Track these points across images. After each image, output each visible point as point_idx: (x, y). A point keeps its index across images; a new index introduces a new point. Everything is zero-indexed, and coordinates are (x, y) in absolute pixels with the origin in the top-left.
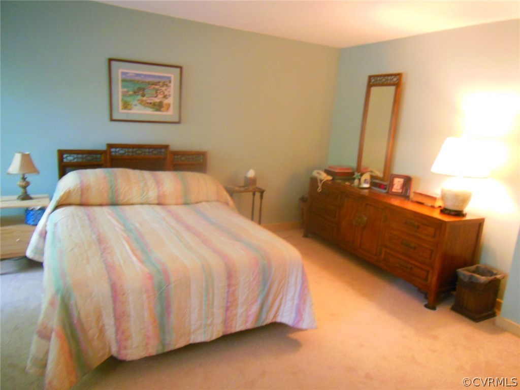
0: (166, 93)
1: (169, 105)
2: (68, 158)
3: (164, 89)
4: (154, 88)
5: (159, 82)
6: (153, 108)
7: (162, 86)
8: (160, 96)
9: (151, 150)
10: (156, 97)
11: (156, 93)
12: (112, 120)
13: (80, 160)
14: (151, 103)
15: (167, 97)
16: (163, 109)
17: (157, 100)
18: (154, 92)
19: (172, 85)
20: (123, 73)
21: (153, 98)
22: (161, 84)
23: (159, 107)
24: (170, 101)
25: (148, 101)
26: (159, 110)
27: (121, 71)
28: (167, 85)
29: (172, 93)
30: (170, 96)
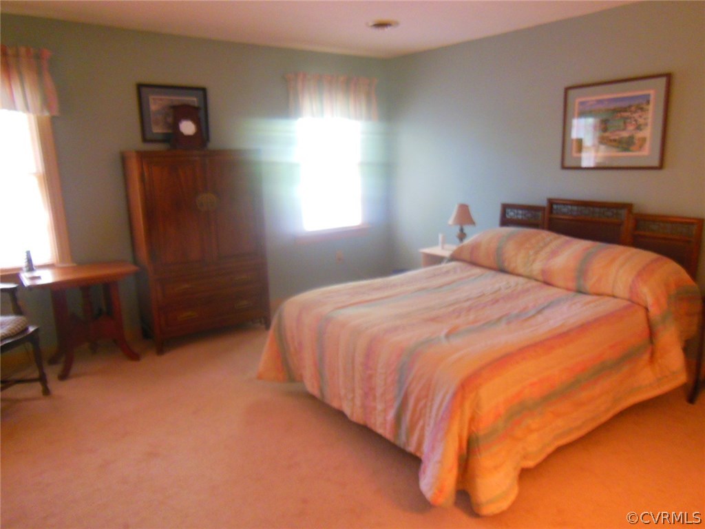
0: (641, 121)
1: (644, 140)
2: (511, 214)
3: (636, 115)
4: (622, 117)
5: (630, 107)
6: (618, 147)
7: (635, 112)
8: (631, 128)
9: (602, 210)
10: (624, 129)
11: (625, 123)
12: (564, 167)
13: (520, 217)
14: (615, 140)
15: (642, 127)
16: (631, 148)
17: (625, 134)
18: (621, 124)
19: (651, 107)
20: (582, 103)
21: (617, 133)
22: (633, 109)
23: (626, 144)
24: (647, 133)
25: (612, 138)
26: (626, 150)
27: (578, 100)
28: (642, 109)
29: (650, 121)
30: (646, 125)
